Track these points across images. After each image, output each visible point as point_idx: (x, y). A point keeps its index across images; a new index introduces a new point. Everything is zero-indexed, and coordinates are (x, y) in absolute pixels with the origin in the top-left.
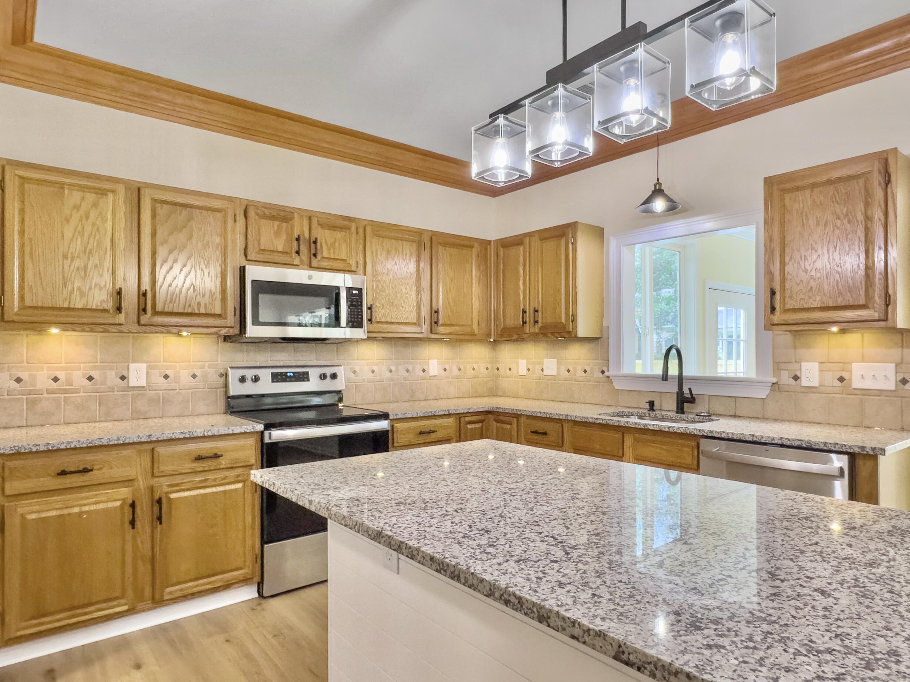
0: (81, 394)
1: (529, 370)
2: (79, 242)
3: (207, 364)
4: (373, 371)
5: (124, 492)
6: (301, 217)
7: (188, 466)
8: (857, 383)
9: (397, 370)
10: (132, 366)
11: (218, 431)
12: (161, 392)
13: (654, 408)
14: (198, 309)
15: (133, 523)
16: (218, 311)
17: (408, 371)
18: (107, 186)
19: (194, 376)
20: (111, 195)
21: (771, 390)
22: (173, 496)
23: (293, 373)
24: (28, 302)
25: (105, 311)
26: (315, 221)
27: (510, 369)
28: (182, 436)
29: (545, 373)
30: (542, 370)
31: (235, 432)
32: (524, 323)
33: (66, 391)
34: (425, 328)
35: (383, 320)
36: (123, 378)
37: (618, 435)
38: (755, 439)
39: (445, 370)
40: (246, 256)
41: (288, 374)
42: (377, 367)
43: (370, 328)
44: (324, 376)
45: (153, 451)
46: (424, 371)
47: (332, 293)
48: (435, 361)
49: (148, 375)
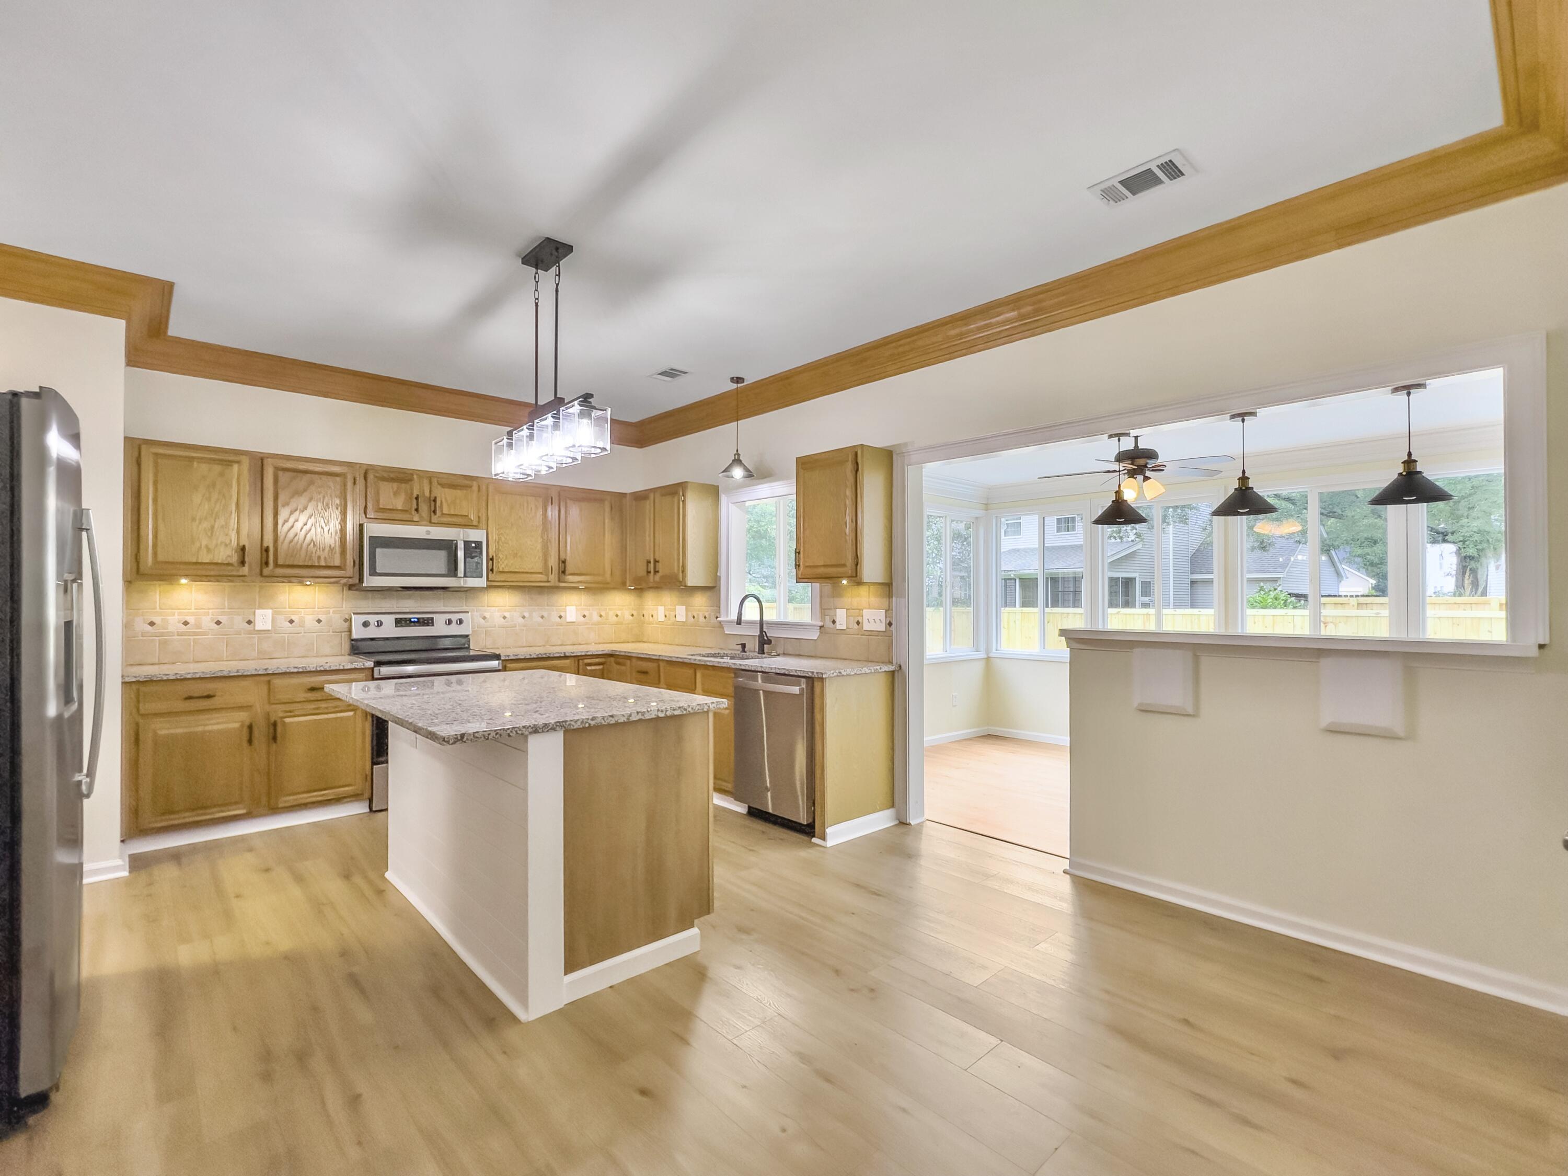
0: (210, 636)
1: (666, 616)
2: (206, 506)
3: (331, 611)
4: (504, 618)
5: (244, 716)
6: (420, 477)
7: (302, 696)
8: (867, 626)
9: (531, 616)
10: (258, 611)
11: (330, 667)
12: (286, 635)
13: (746, 649)
14: (319, 562)
15: (250, 741)
16: (337, 562)
17: (542, 617)
18: (232, 458)
19: (319, 621)
20: (236, 467)
21: (821, 632)
22: (287, 720)
23: (417, 618)
24: (161, 558)
25: (228, 564)
26: (435, 481)
27: (652, 616)
28: (296, 670)
29: (678, 619)
30: (675, 616)
31: (346, 668)
32: (649, 572)
33: (195, 634)
34: (553, 578)
35: (506, 570)
36: (249, 622)
37: (691, 671)
38: (763, 670)
39: (584, 616)
40: (365, 513)
41: (412, 620)
42: (508, 613)
43: (491, 577)
44: (450, 622)
45: (269, 682)
46: (560, 617)
47: (449, 547)
48: (573, 609)
49: (273, 620)
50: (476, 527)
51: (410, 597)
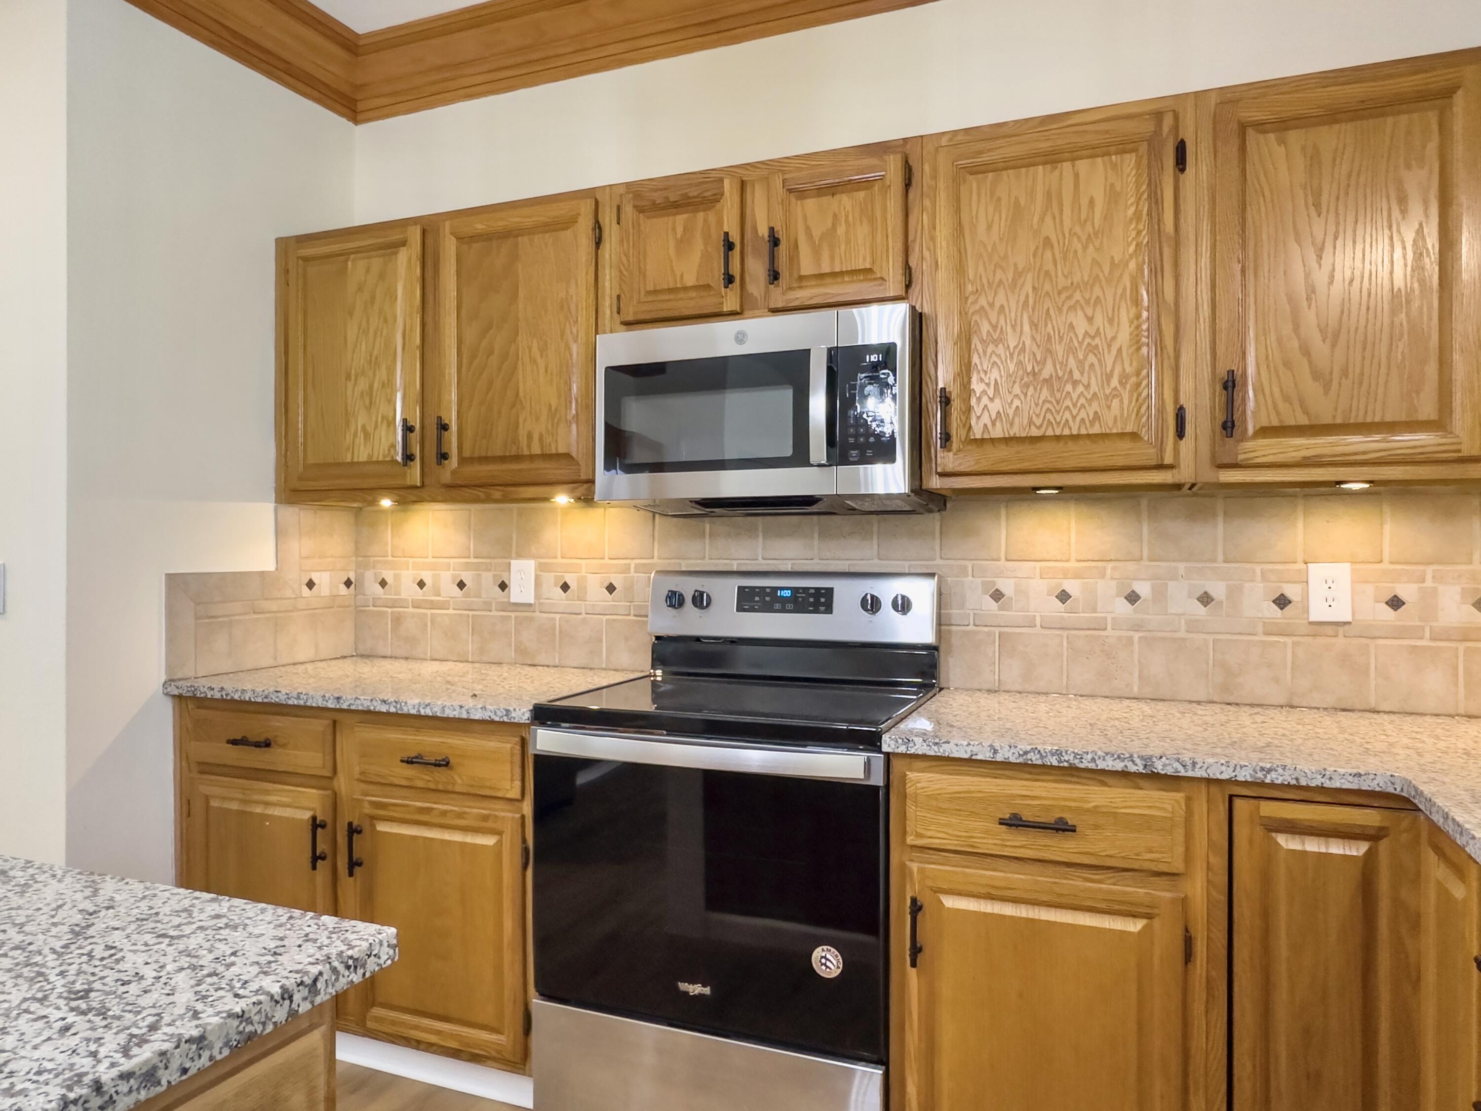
0: (450, 612)
2: (363, 347)
3: (633, 563)
4: (1064, 597)
9: (1160, 594)
10: (515, 564)
12: (557, 616)
14: (529, 446)
15: (313, 858)
17: (1206, 599)
18: (396, 236)
19: (611, 588)
23: (794, 590)
24: (312, 457)
25: (391, 462)
33: (433, 605)
34: (1191, 459)
36: (502, 586)
39: (1395, 603)
40: (619, 315)
41: (780, 593)
42: (1078, 582)
43: (946, 460)
44: (873, 604)
46: (1282, 602)
48: (1342, 572)
49: (538, 583)
50: (895, 301)
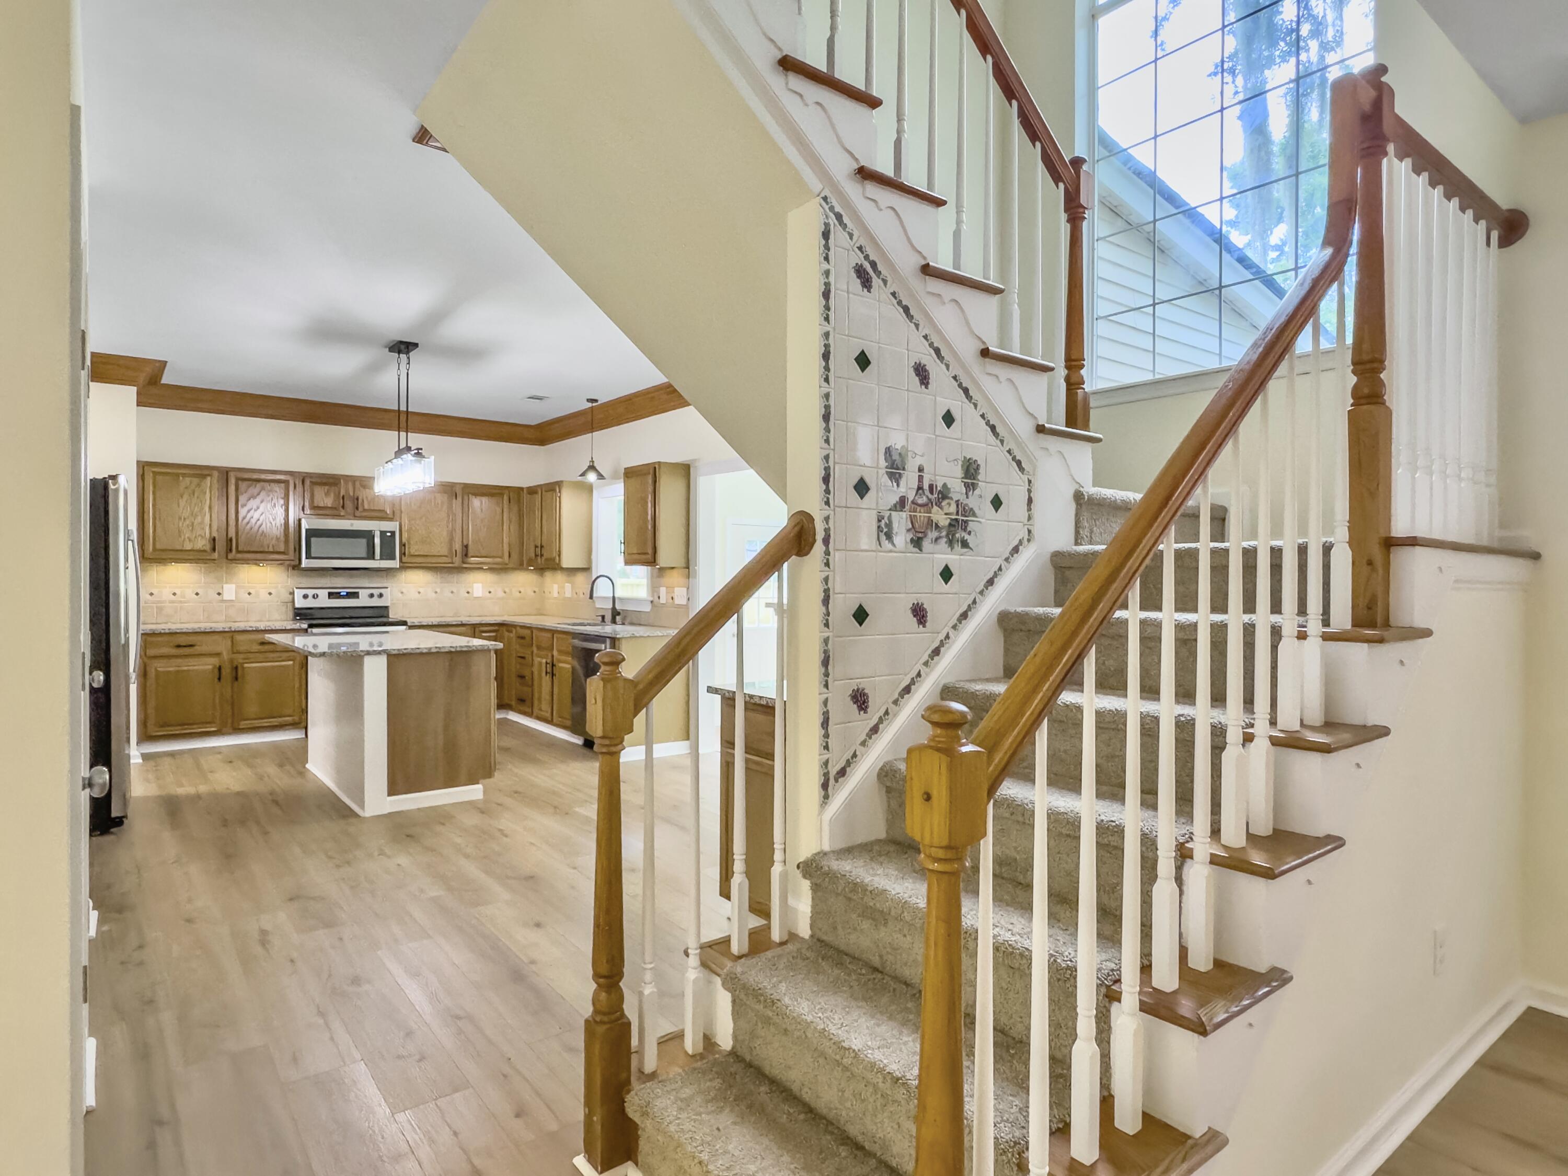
0: (191, 604)
1: (559, 593)
2: (189, 508)
3: (279, 585)
4: (419, 593)
5: (215, 661)
6: (346, 482)
7: (256, 647)
9: (442, 592)
10: (225, 586)
11: (275, 627)
12: (246, 604)
13: (605, 620)
14: (268, 548)
15: (220, 679)
16: (282, 550)
17: (452, 592)
18: (206, 472)
19: (270, 594)
20: (209, 478)
22: (246, 665)
23: (346, 592)
24: (158, 546)
25: (205, 551)
26: (357, 484)
27: (550, 593)
28: (251, 629)
29: (567, 595)
30: (565, 593)
31: (289, 628)
32: (536, 556)
33: (181, 602)
34: (457, 561)
35: (417, 554)
36: (219, 594)
37: (550, 636)
39: (490, 592)
40: (303, 510)
41: (342, 593)
42: (423, 589)
43: (404, 559)
44: (372, 596)
45: (232, 637)
46: (468, 593)
47: (368, 536)
48: (480, 585)
49: (236, 593)
50: (391, 519)
51: (341, 576)
